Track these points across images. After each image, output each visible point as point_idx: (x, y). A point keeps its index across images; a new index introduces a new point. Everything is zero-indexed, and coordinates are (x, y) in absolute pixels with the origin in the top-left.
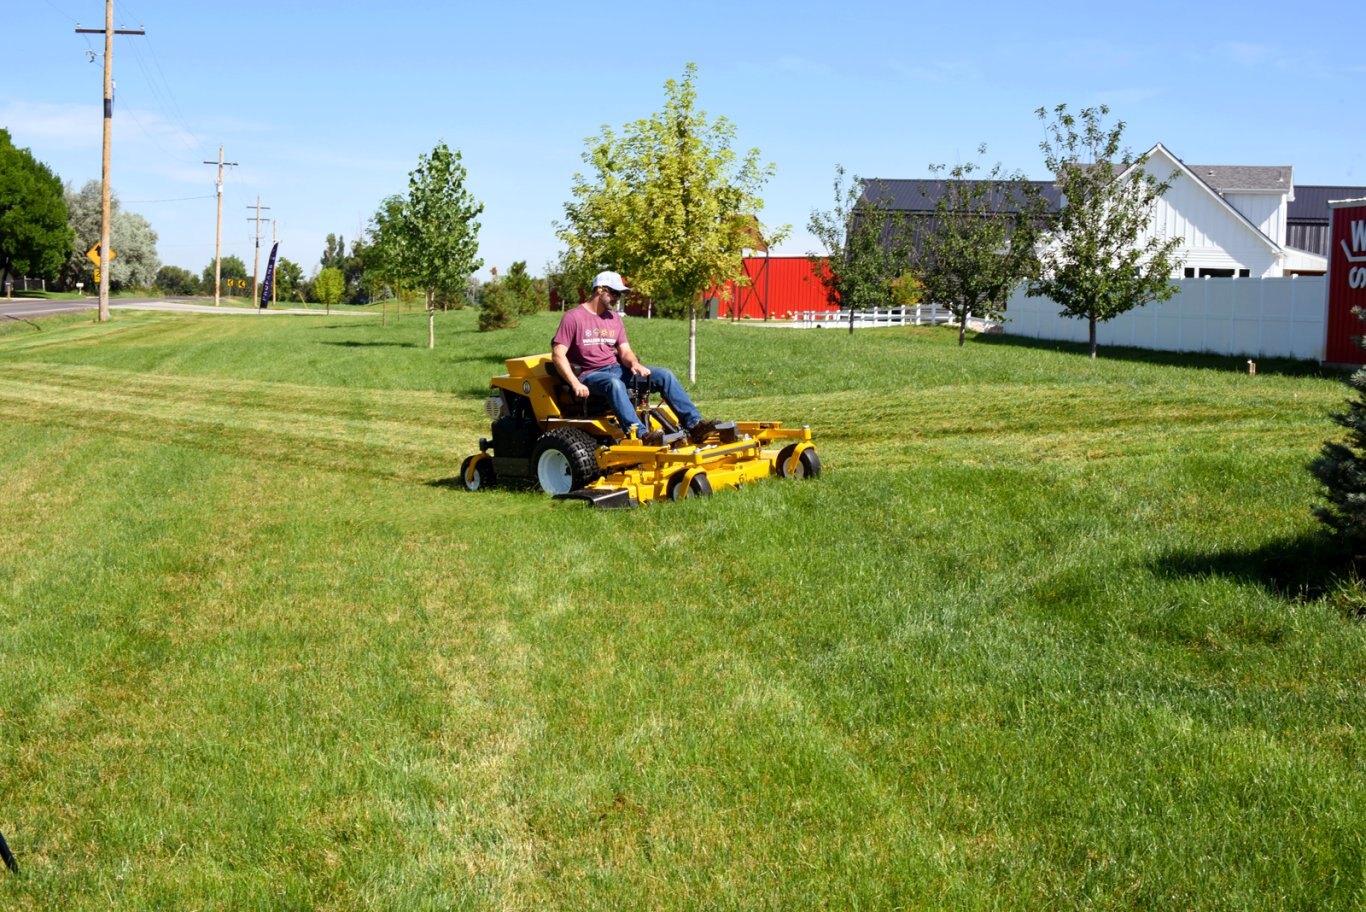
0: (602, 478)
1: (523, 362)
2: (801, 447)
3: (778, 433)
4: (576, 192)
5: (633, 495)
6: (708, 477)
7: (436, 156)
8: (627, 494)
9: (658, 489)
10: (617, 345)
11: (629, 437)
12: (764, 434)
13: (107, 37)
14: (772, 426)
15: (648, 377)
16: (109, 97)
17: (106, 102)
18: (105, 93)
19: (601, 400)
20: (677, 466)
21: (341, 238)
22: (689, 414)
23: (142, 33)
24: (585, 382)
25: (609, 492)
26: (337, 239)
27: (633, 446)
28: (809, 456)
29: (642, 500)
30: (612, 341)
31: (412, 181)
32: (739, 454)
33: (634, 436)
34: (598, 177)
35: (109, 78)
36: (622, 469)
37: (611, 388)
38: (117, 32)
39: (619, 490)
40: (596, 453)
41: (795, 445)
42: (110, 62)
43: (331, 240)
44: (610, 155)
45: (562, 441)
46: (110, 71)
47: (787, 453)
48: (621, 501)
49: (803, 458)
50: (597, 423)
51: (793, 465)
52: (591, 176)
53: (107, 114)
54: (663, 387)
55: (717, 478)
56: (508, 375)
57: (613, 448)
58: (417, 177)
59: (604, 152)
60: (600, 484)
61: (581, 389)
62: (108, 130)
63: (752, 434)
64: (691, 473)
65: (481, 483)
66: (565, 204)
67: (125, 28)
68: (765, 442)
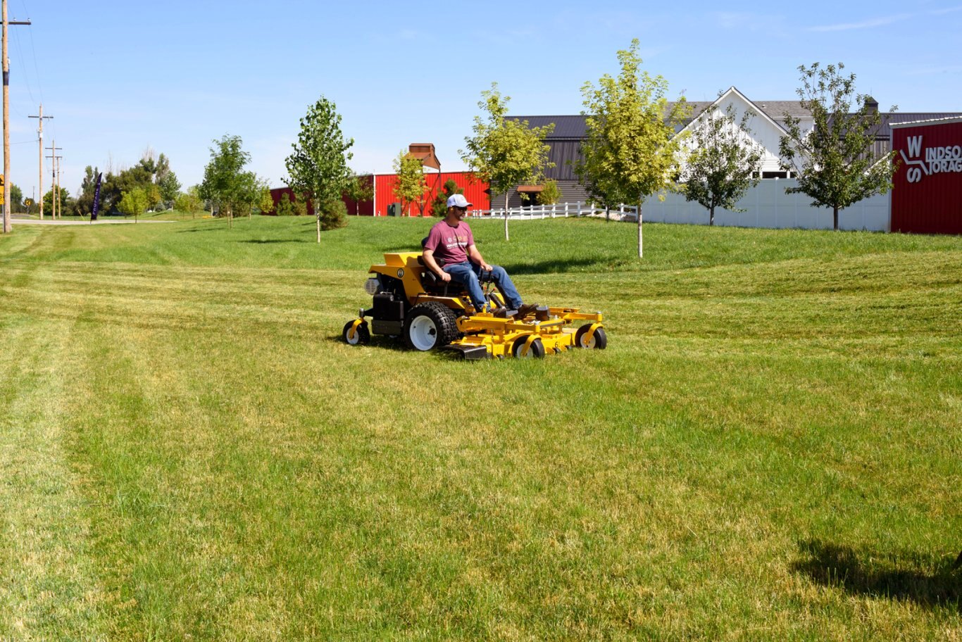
0: (465, 338)
1: (398, 256)
2: (595, 326)
3: (577, 316)
4: (476, 129)
5: (489, 350)
6: (542, 341)
7: (319, 107)
8: (486, 350)
9: (507, 348)
10: (468, 246)
11: (481, 311)
12: (568, 316)
13: (3, 27)
14: (573, 311)
15: (490, 272)
16: (6, 70)
17: (5, 74)
18: (3, 67)
19: (459, 285)
20: (521, 332)
21: (96, 169)
22: (515, 299)
23: (29, 24)
24: (449, 272)
25: (473, 347)
26: (93, 170)
27: (485, 318)
28: (599, 331)
29: (495, 354)
30: (465, 244)
31: (302, 124)
32: (549, 329)
33: (485, 311)
34: (490, 118)
35: (6, 56)
36: (476, 333)
37: (469, 277)
38: (10, 23)
39: (480, 346)
40: (458, 321)
41: (590, 325)
42: (6, 45)
43: (89, 170)
44: (499, 103)
45: (431, 310)
46: (6, 51)
47: (584, 330)
48: (481, 354)
49: (596, 334)
50: (456, 300)
51: (588, 338)
52: (486, 118)
53: (5, 82)
54: (499, 279)
55: (548, 343)
56: (385, 265)
57: (472, 318)
58: (305, 122)
59: (495, 101)
60: (464, 342)
61: (446, 277)
62: (6, 94)
63: (560, 315)
64: (532, 338)
65: (360, 340)
66: (466, 138)
67: (17, 20)
68: (568, 321)
